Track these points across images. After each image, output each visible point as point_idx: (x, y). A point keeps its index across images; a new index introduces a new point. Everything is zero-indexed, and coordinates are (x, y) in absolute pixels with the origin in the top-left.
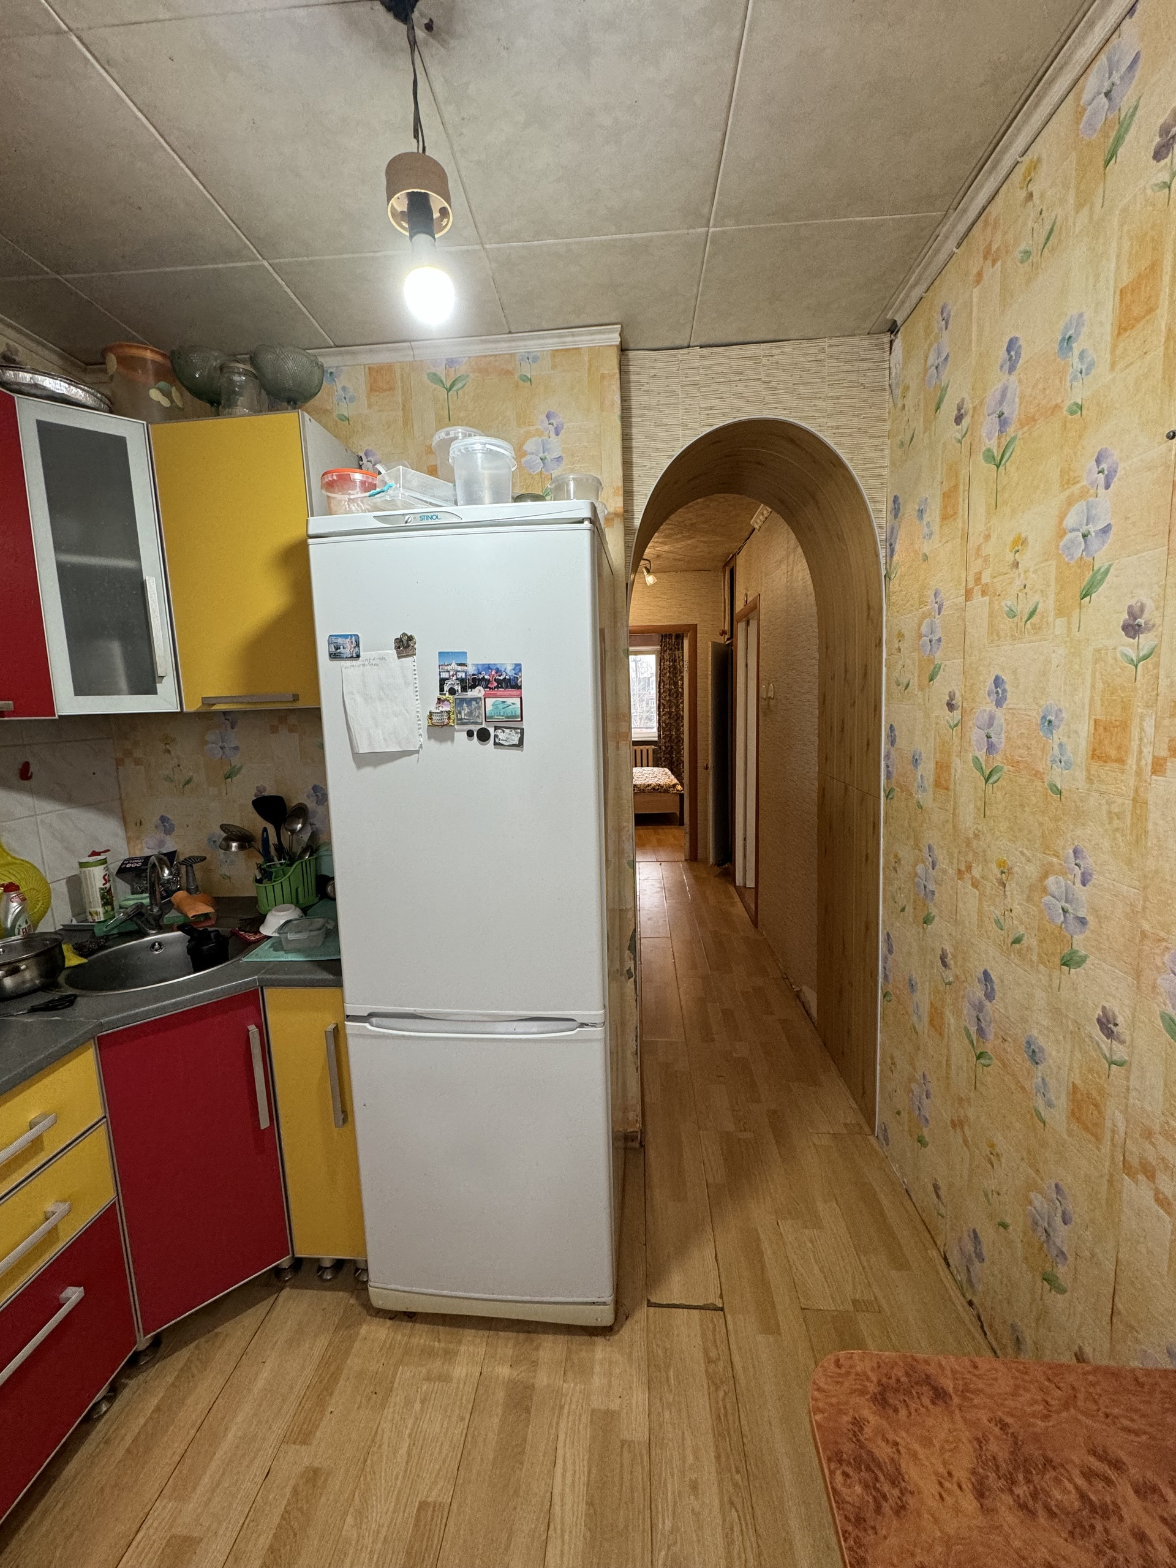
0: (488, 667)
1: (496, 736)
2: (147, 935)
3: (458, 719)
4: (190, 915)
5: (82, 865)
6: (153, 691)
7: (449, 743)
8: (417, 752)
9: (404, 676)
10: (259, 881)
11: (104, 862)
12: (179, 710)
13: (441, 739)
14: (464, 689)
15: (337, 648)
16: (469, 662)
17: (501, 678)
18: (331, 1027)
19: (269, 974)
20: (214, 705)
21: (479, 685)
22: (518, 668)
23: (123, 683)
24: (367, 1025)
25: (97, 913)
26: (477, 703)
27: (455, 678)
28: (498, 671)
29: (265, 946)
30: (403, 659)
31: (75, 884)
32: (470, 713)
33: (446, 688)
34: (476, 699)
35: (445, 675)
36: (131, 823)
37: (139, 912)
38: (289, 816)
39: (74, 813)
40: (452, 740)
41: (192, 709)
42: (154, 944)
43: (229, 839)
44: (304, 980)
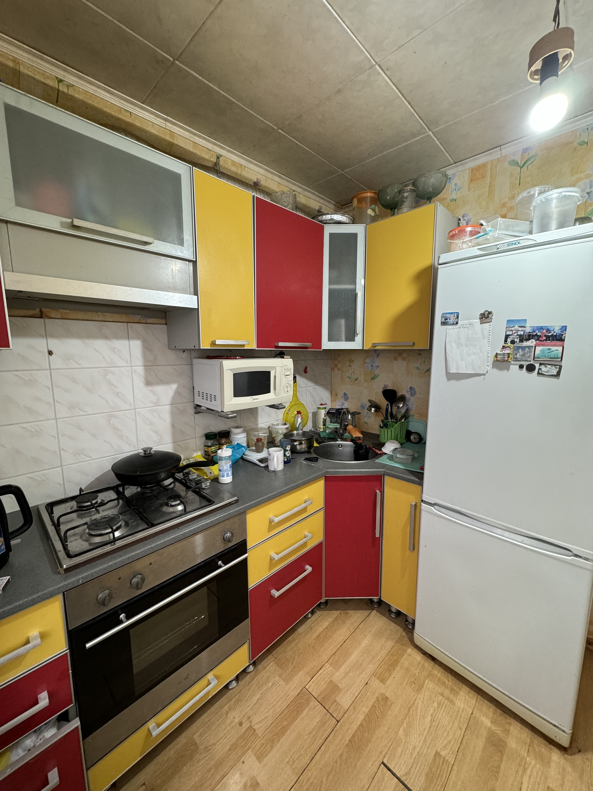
0: (542, 328)
1: (539, 369)
2: (337, 441)
3: (514, 358)
4: (354, 436)
5: (318, 408)
6: (353, 340)
7: (506, 371)
8: (484, 374)
9: (483, 333)
10: (382, 428)
11: (325, 408)
12: (362, 348)
13: (500, 369)
14: (521, 341)
15: (446, 319)
16: (528, 325)
17: (550, 334)
18: (414, 503)
19: (388, 470)
20: (376, 346)
21: (532, 338)
22: (564, 328)
23: (343, 337)
24: (432, 508)
25: (321, 428)
26: (529, 349)
27: (516, 334)
28: (548, 330)
29: (385, 457)
30: (484, 324)
31: (315, 415)
32: (523, 355)
33: (509, 340)
34: (529, 347)
35: (508, 333)
36: (334, 394)
37: (336, 431)
38: (397, 400)
39: (318, 388)
40: (508, 369)
41: (367, 348)
42: (339, 445)
43: (371, 406)
44: (404, 478)
